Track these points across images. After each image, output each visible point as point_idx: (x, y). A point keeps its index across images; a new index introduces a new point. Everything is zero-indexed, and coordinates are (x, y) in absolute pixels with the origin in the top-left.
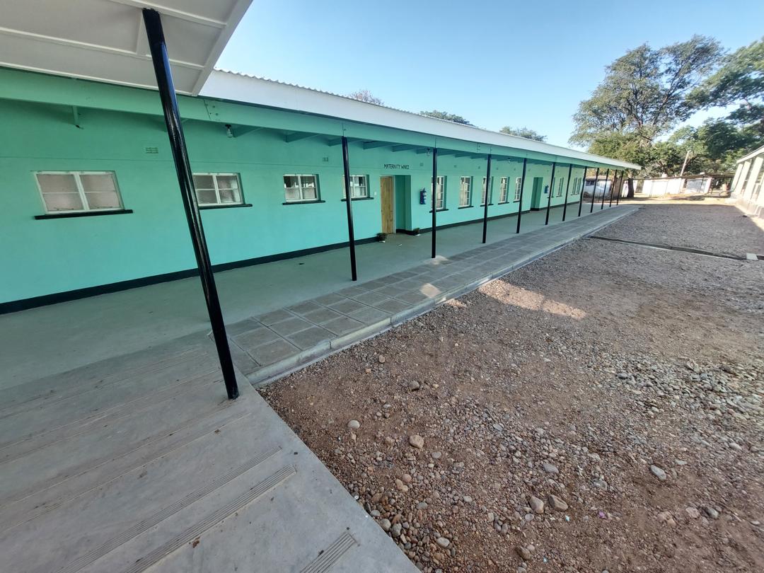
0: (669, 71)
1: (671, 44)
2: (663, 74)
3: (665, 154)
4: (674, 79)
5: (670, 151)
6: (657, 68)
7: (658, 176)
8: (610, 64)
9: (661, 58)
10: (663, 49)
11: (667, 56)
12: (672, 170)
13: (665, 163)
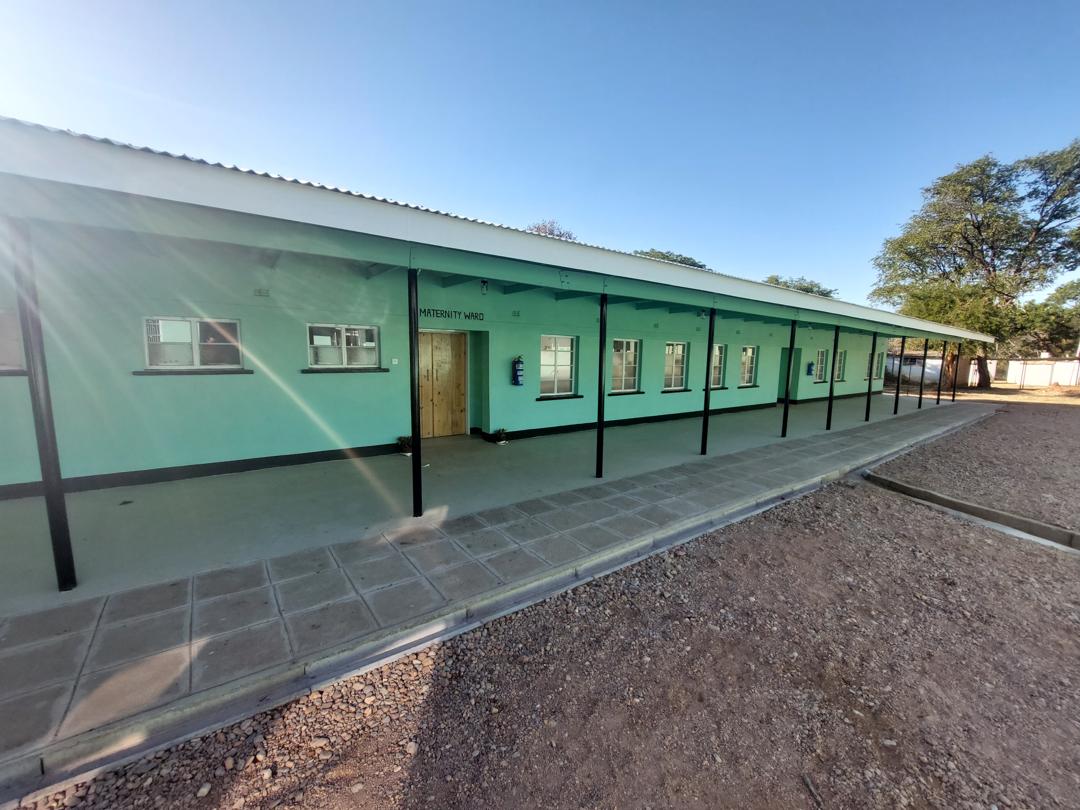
0: (1034, 194)
1: (1034, 154)
2: (1023, 198)
3: (1044, 321)
4: (1045, 205)
5: (1053, 318)
6: (1012, 190)
7: (1035, 355)
8: (929, 185)
9: (1018, 176)
10: (1019, 162)
11: (1029, 172)
12: (1060, 347)
13: (1046, 336)
